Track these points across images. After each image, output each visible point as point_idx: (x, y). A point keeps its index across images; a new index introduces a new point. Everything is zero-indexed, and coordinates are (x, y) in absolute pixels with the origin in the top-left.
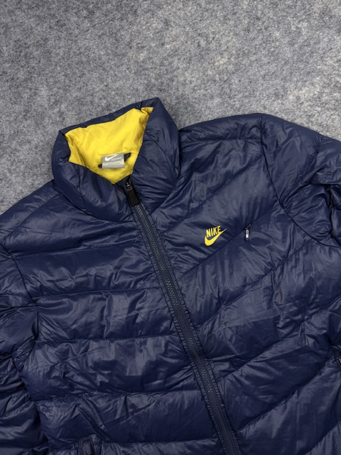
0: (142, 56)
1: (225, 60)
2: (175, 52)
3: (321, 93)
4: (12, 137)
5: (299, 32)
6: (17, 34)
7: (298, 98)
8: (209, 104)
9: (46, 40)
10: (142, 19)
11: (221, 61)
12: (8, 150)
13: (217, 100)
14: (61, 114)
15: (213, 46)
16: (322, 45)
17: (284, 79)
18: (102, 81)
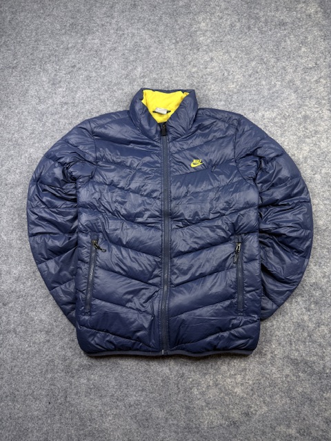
0: (194, 70)
1: (234, 86)
2: (211, 74)
3: (276, 118)
4: (115, 85)
5: (275, 85)
6: (137, 39)
7: (263, 116)
8: (218, 103)
9: (150, 47)
10: (200, 54)
11: (232, 86)
12: (111, 90)
13: (223, 103)
14: (144, 82)
15: (230, 77)
16: (284, 95)
17: (260, 104)
18: (170, 74)
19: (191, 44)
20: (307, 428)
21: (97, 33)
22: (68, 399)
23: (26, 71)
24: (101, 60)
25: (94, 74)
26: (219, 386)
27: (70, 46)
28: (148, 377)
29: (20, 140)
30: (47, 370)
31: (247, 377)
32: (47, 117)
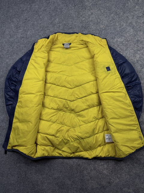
0: (83, 19)
1: (103, 26)
2: (92, 21)
3: (123, 41)
5: (123, 25)
6: (56, 5)
7: (117, 40)
9: (62, 8)
10: (86, 11)
11: (102, 26)
12: (44, 30)
15: (101, 22)
16: (127, 30)
18: (72, 22)
19: (82, 6)
20: (138, 189)
21: (37, 2)
22: (27, 176)
23: (4, 23)
24: (39, 16)
25: (36, 23)
26: (96, 170)
27: (24, 9)
28: (63, 166)
29: (2, 56)
30: (17, 163)
31: (109, 166)
32: (14, 44)
